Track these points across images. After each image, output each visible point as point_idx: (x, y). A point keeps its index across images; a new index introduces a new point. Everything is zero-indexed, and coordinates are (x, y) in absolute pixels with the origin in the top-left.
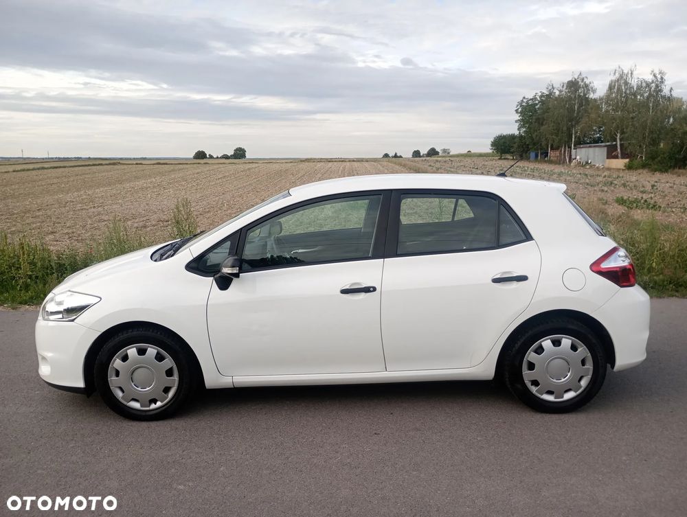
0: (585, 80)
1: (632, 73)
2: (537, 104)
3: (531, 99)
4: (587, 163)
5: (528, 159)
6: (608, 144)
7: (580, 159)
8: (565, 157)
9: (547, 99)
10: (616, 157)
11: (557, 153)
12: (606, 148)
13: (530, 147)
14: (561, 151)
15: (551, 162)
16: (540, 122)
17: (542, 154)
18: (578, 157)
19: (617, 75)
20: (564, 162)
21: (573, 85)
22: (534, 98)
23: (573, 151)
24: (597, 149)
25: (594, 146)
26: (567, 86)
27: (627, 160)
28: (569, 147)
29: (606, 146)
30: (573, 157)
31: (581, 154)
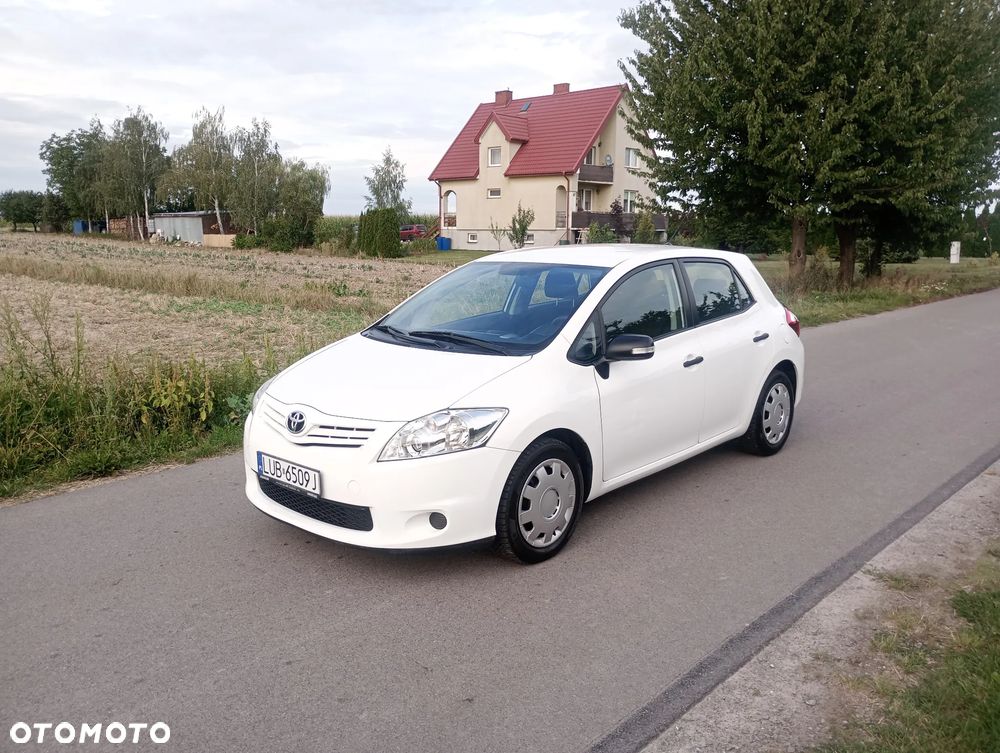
0: (150, 118)
1: (221, 118)
2: (75, 148)
3: (64, 139)
4: (175, 239)
5: (70, 232)
6: (202, 212)
7: (163, 233)
8: (136, 229)
9: (92, 140)
10: (217, 232)
11: (122, 224)
12: (200, 219)
13: (72, 213)
14: (128, 221)
15: (114, 237)
16: (89, 175)
17: (93, 224)
18: (159, 231)
19: (201, 119)
20: (136, 238)
21: (133, 124)
22: (68, 139)
23: (149, 222)
24: (187, 219)
25: (183, 216)
26: (124, 126)
27: (233, 236)
28: (141, 216)
29: (200, 216)
30: (150, 230)
31: (162, 226)
